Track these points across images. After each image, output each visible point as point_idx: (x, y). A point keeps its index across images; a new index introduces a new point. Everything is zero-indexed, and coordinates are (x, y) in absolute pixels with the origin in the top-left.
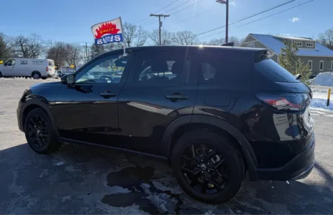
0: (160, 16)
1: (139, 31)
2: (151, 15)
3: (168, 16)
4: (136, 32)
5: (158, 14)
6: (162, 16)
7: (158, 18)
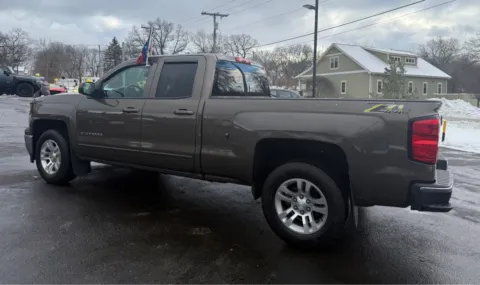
0: (215, 15)
1: (178, 32)
2: (203, 14)
3: (226, 16)
4: (173, 33)
5: (213, 12)
6: (218, 15)
7: (212, 18)
